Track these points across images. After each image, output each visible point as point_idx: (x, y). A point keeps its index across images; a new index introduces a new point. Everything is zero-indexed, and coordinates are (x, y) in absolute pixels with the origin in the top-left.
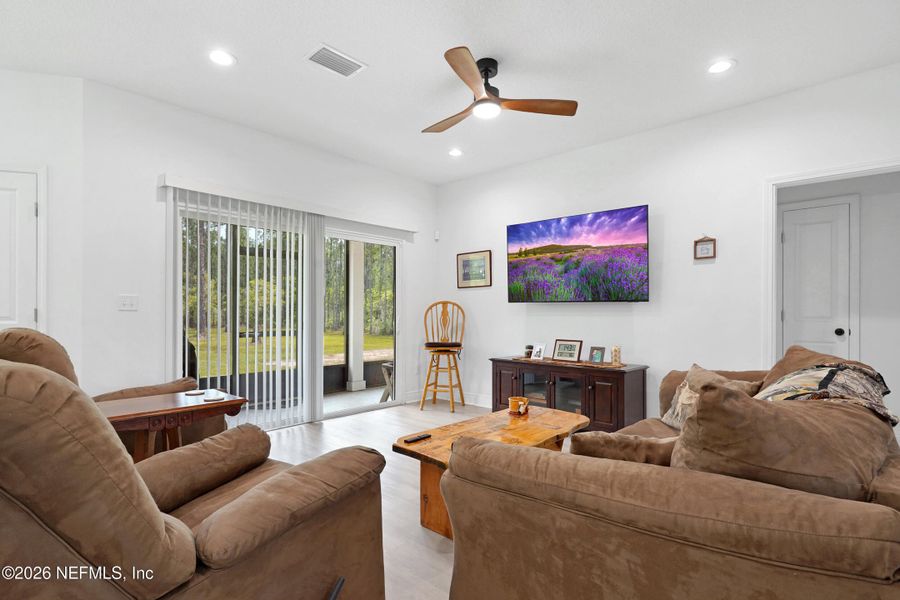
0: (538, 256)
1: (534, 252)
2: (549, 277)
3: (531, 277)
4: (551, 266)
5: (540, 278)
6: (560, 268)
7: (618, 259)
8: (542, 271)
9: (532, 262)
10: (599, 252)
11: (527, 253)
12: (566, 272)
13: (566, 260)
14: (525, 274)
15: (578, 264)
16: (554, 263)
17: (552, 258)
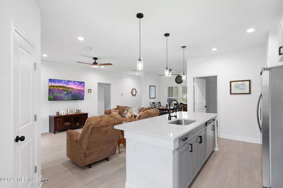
0: (58, 88)
1: (57, 86)
2: (62, 95)
3: (56, 95)
4: (62, 92)
5: (59, 95)
6: (65, 93)
7: (80, 92)
8: (60, 93)
9: (56, 90)
10: (76, 90)
11: (54, 86)
12: (67, 94)
13: (67, 91)
14: (53, 93)
15: (71, 93)
16: (64, 91)
17: (63, 90)
